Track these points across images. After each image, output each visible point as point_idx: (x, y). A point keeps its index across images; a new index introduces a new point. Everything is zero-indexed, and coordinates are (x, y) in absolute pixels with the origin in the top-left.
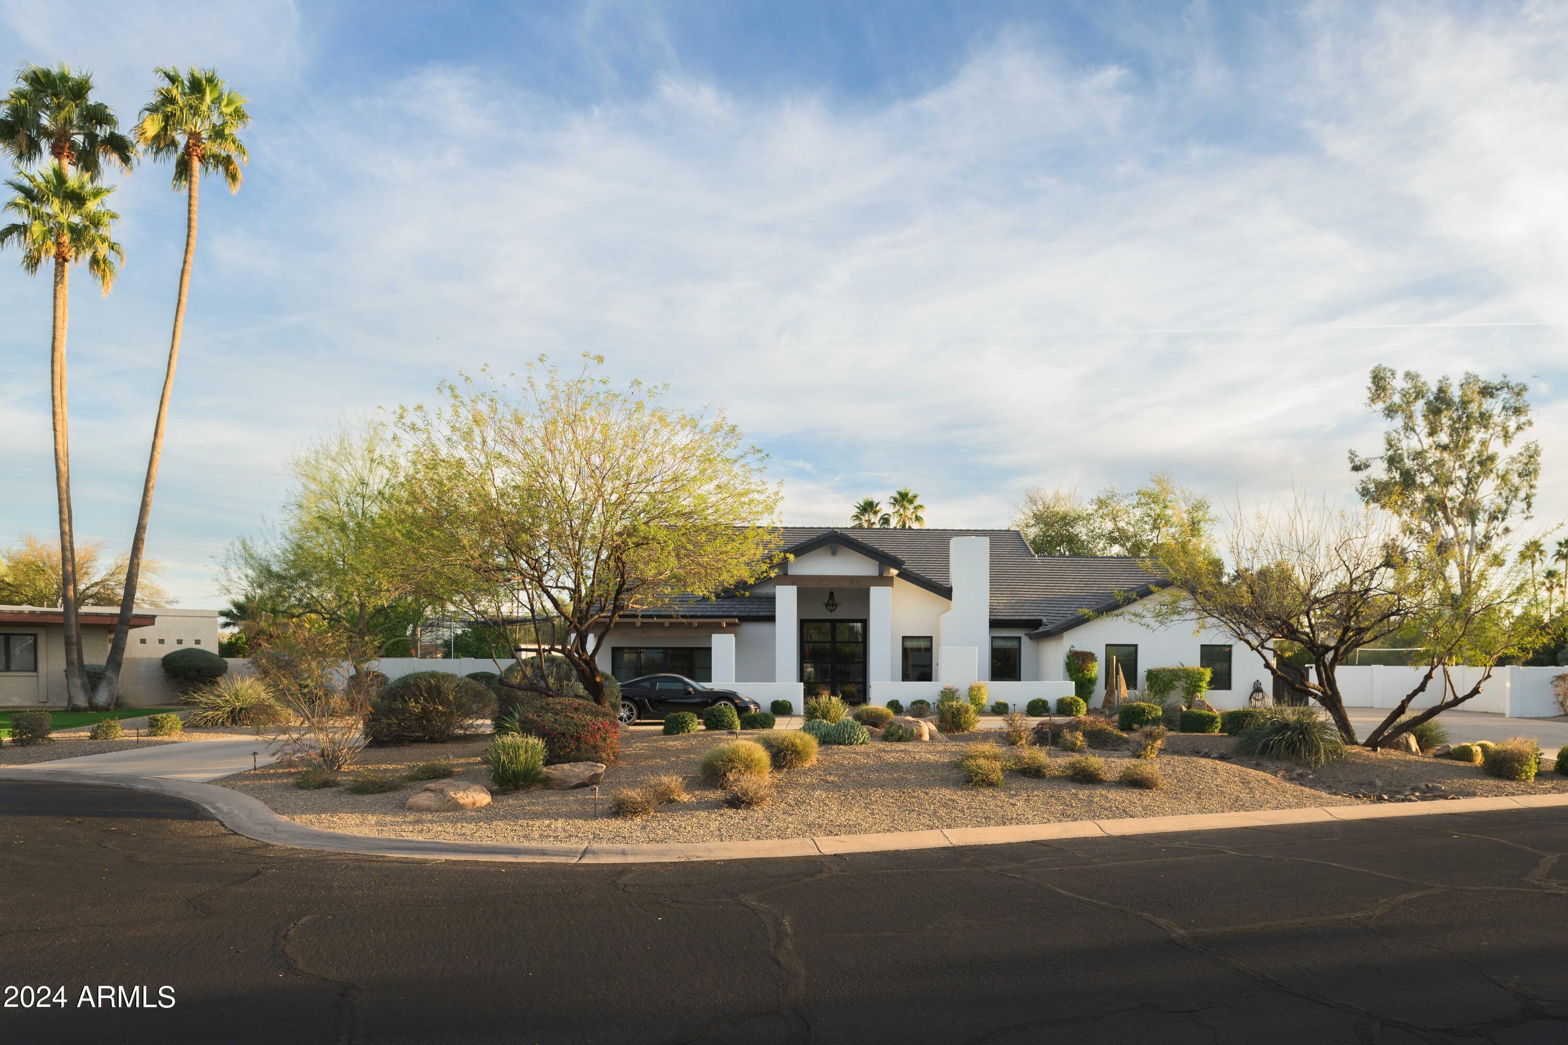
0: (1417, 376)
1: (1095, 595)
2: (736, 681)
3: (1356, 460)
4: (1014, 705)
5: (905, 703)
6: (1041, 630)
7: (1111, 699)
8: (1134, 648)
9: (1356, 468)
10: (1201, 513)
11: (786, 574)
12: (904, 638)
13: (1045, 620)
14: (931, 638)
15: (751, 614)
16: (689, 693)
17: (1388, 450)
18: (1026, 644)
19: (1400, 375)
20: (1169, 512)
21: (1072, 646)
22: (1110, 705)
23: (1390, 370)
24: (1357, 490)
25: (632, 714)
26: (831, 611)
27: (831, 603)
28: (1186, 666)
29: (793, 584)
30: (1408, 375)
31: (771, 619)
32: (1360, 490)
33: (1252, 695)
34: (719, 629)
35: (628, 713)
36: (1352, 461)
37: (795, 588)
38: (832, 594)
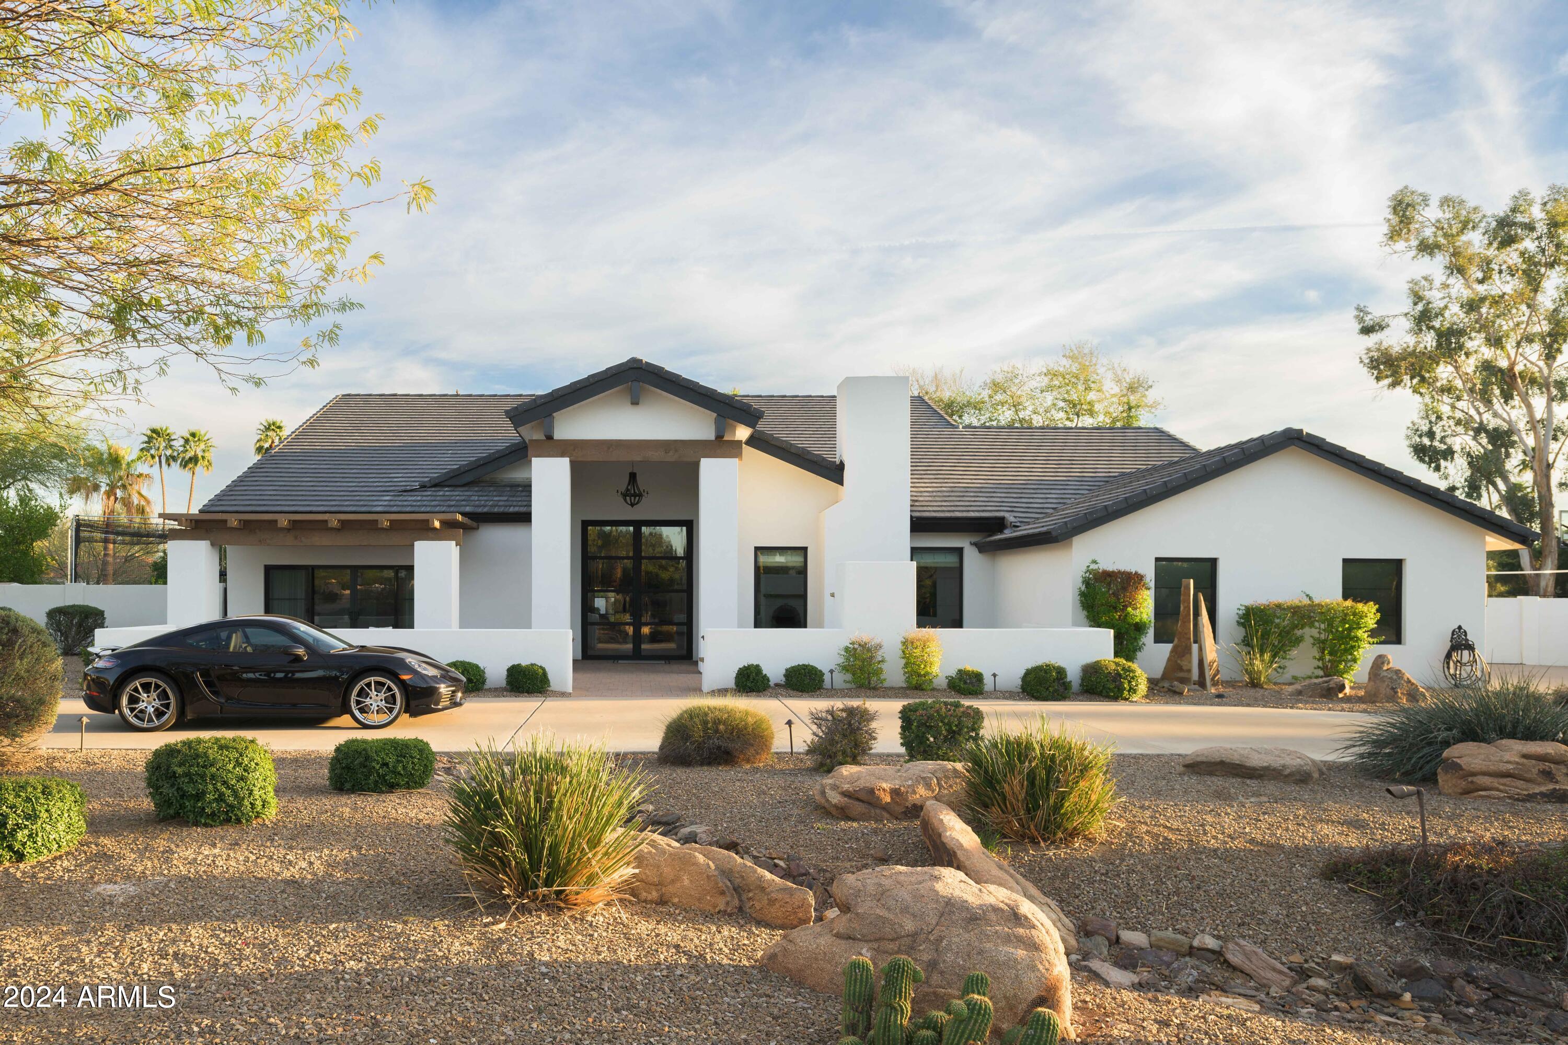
0: (1462, 202)
1: (1081, 480)
2: (462, 626)
3: (1367, 318)
4: (995, 675)
5: (774, 671)
6: (1008, 534)
7: (1183, 663)
8: (1209, 564)
9: (1367, 330)
10: (1138, 395)
11: (550, 437)
12: (758, 550)
13: (1010, 517)
14: (805, 549)
15: (496, 510)
16: (298, 659)
17: (1415, 304)
18: (973, 561)
19: (1434, 202)
20: (1092, 396)
21: (1095, 562)
22: (1181, 675)
23: (1420, 195)
24: (1361, 362)
25: (167, 706)
26: (632, 505)
27: (633, 494)
28: (1316, 601)
29: (562, 455)
30: (1446, 202)
31: (525, 518)
32: (1367, 361)
33: (1448, 656)
34: (425, 531)
35: (157, 703)
36: (1361, 320)
37: (568, 459)
38: (633, 476)
